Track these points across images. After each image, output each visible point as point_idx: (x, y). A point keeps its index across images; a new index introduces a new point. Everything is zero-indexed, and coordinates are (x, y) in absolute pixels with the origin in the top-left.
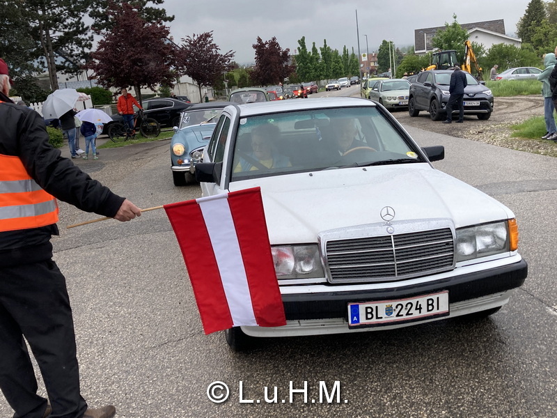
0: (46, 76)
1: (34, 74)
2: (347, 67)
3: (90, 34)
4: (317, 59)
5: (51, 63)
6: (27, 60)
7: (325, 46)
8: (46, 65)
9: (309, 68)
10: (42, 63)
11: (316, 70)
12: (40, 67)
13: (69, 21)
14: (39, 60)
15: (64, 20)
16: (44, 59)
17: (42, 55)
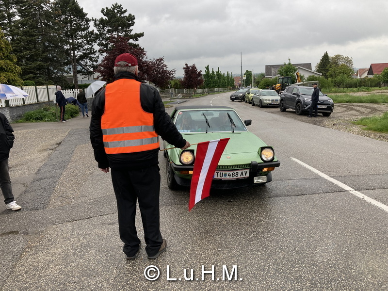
0: (71, 76)
1: (65, 74)
2: (228, 82)
3: (97, 54)
4: (214, 77)
5: (75, 69)
6: (61, 66)
7: (219, 71)
8: (72, 70)
9: (210, 82)
10: (70, 69)
11: (213, 83)
12: (68, 70)
13: (86, 47)
14: (68, 67)
15: (84, 46)
16: (71, 67)
17: (70, 64)
